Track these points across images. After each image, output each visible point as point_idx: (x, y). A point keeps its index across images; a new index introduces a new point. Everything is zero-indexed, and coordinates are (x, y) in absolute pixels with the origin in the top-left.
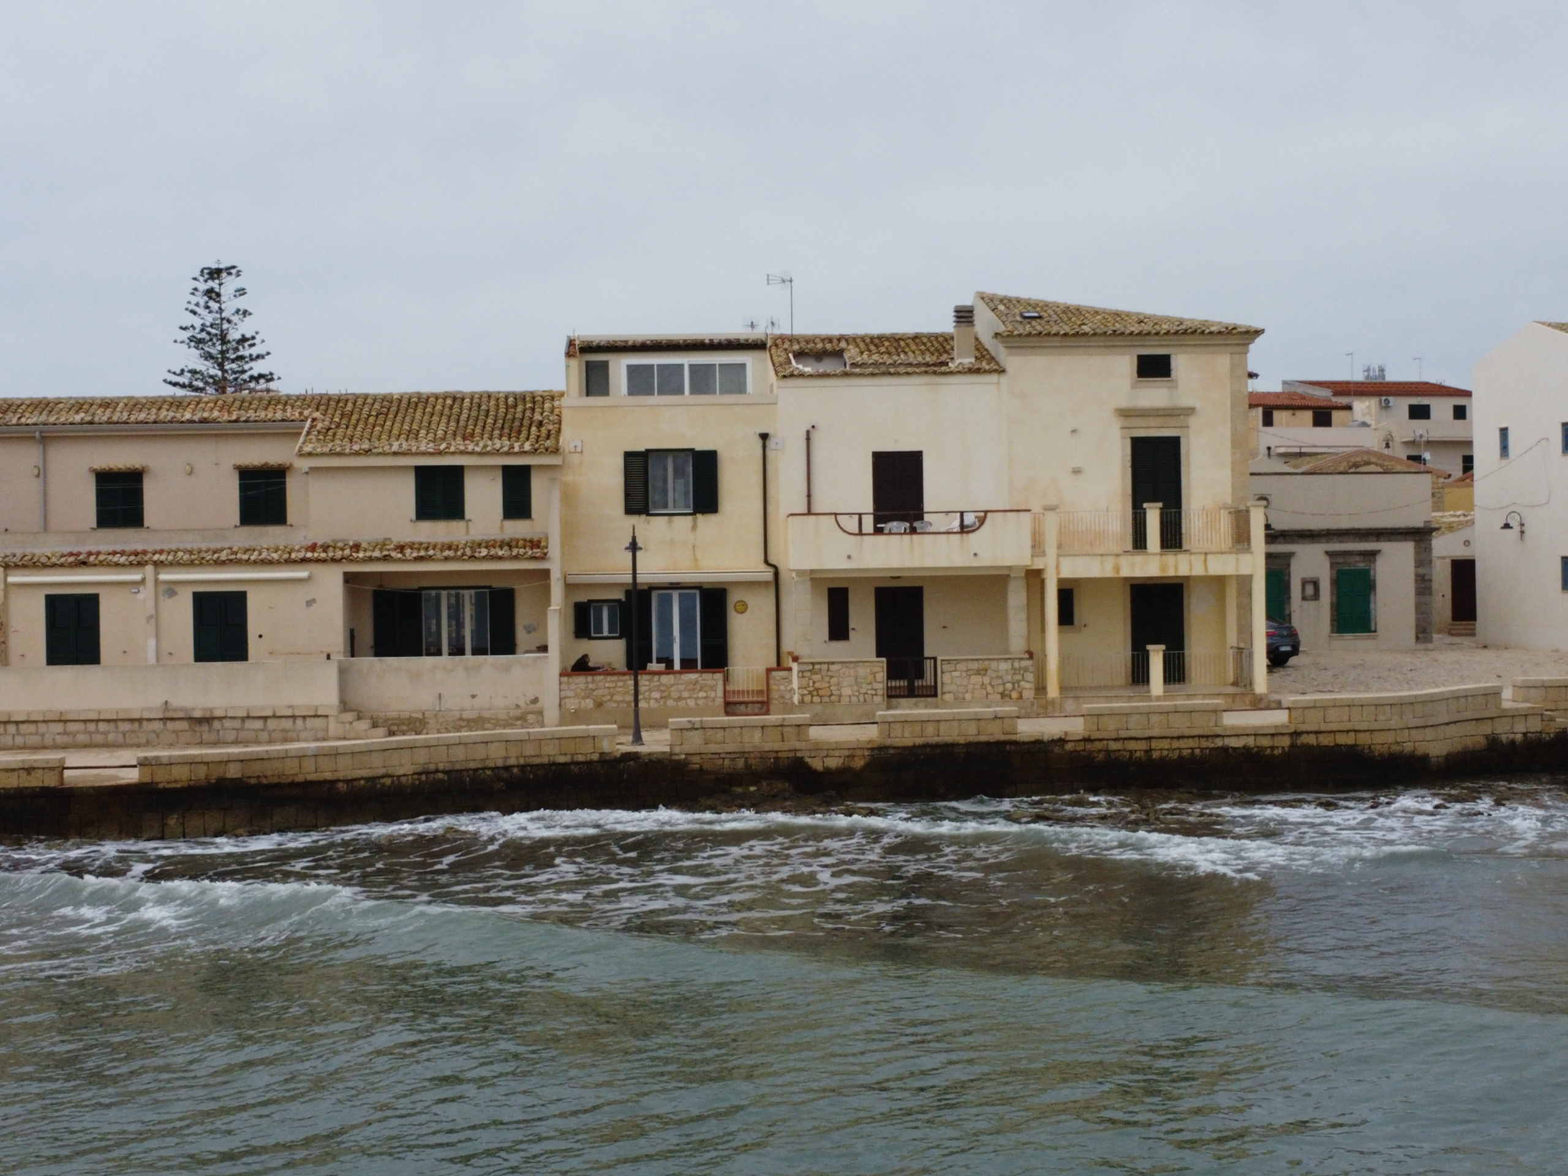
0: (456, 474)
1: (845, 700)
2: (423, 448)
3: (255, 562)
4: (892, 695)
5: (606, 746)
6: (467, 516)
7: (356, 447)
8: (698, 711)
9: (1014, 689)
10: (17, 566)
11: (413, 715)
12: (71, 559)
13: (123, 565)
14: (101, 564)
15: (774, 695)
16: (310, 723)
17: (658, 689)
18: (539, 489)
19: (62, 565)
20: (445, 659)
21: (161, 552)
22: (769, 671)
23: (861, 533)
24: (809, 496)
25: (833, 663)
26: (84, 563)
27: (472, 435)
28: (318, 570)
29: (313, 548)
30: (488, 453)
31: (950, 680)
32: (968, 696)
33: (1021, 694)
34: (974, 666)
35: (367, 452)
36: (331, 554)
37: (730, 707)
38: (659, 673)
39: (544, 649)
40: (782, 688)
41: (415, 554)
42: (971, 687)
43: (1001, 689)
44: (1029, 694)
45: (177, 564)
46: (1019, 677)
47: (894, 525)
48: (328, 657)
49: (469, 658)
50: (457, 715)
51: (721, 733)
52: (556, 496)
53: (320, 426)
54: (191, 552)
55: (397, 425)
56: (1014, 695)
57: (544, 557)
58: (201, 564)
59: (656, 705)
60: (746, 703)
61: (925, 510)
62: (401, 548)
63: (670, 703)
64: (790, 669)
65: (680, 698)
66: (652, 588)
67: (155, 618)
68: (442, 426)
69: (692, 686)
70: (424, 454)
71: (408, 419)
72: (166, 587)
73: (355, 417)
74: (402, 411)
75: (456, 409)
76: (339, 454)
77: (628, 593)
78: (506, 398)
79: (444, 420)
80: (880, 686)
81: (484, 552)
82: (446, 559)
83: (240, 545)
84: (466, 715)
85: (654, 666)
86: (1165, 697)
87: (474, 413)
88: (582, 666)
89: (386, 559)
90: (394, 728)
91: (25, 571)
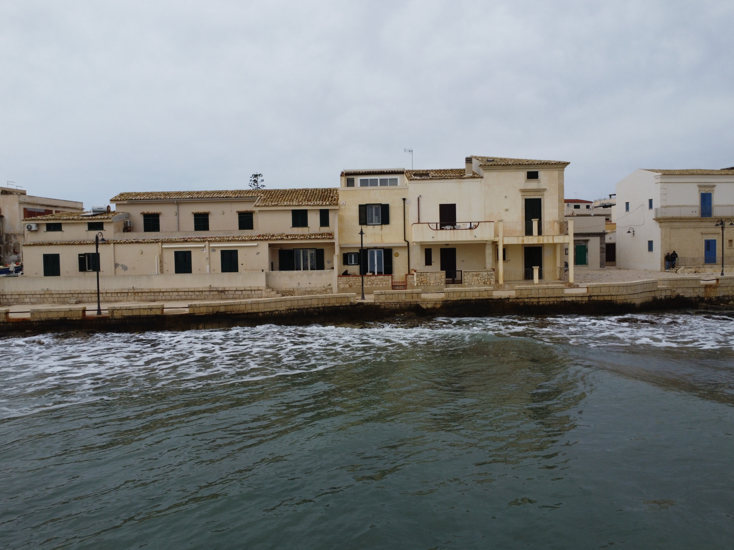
0: (305, 211)
1: (432, 285)
2: (294, 204)
3: (240, 240)
4: (447, 283)
5: (352, 300)
6: (308, 226)
7: (273, 204)
8: (383, 288)
9: (488, 281)
10: (165, 242)
11: (290, 290)
12: (183, 240)
13: (199, 242)
14: (192, 241)
15: (408, 283)
16: (257, 292)
17: (370, 281)
18: (332, 217)
19: (179, 242)
20: (301, 272)
21: (211, 238)
22: (406, 275)
23: (437, 229)
24: (419, 218)
25: (428, 272)
26: (186, 241)
27: (310, 200)
28: (260, 243)
29: (259, 236)
30: (315, 205)
31: (466, 278)
32: (473, 283)
33: (490, 282)
34: (475, 273)
35: (277, 205)
36: (264, 238)
37: (394, 287)
38: (370, 276)
39: (333, 268)
40: (411, 281)
41: (291, 238)
42: (473, 280)
43: (484, 281)
44: (493, 283)
45: (216, 241)
46: (490, 277)
47: (448, 227)
48: (263, 271)
49: (309, 271)
50: (304, 290)
51: (391, 296)
52: (337, 219)
53: (262, 198)
54: (221, 238)
55: (287, 198)
56: (488, 283)
57: (333, 238)
58: (223, 241)
59: (369, 286)
60: (399, 286)
61: (457, 221)
62: (287, 236)
63: (374, 286)
64: (413, 275)
65: (377, 284)
66: (368, 248)
67: (209, 258)
68: (301, 198)
69: (381, 280)
70: (295, 206)
71: (291, 196)
72: (212, 249)
73: (274, 195)
74: (289, 194)
75: (306, 193)
76: (267, 206)
77: (360, 250)
78: (322, 190)
79: (302, 196)
80: (443, 280)
81: (313, 237)
82: (301, 239)
83: (237, 235)
84: (307, 290)
85: (369, 274)
86: (539, 284)
87: (312, 194)
88: (346, 274)
89: (282, 239)
90: (284, 294)
91: (168, 244)
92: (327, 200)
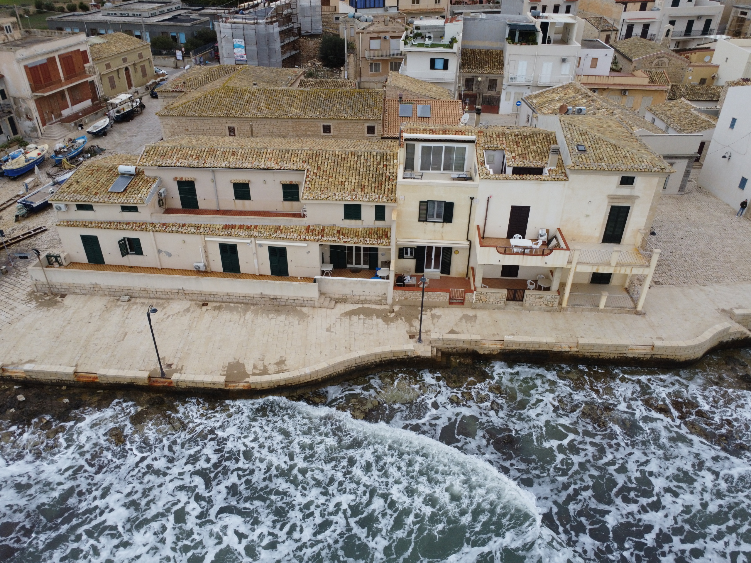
0: (359, 207)
1: (491, 303)
3: (288, 239)
4: (508, 300)
6: (362, 218)
7: (322, 196)
8: (439, 303)
9: (551, 303)
10: (208, 234)
11: (343, 297)
12: (226, 232)
13: (244, 237)
14: (236, 236)
15: (466, 299)
16: (309, 302)
17: (427, 295)
18: (388, 212)
19: (223, 235)
20: (355, 281)
21: (256, 228)
23: (505, 253)
24: (486, 220)
25: (488, 292)
26: (230, 235)
27: (364, 187)
28: (310, 246)
29: (308, 229)
30: (370, 201)
31: (529, 299)
33: (553, 305)
34: (538, 296)
35: (327, 199)
36: (314, 238)
37: (451, 301)
40: (469, 298)
41: (344, 240)
42: (536, 302)
43: (546, 303)
44: (556, 304)
45: (262, 238)
46: (554, 300)
50: (358, 298)
52: (394, 215)
53: (310, 176)
54: (267, 232)
55: (337, 177)
57: (389, 245)
58: (270, 239)
59: (426, 300)
60: (456, 299)
62: (339, 233)
63: (430, 300)
64: (473, 293)
65: (434, 299)
66: (426, 245)
68: (354, 179)
69: (438, 296)
70: (348, 200)
71: (341, 172)
72: (259, 245)
74: (339, 165)
76: (317, 200)
77: (418, 246)
79: (354, 173)
80: (504, 300)
81: (368, 241)
82: (355, 243)
83: (283, 225)
84: (361, 298)
89: (334, 241)
90: (338, 301)
91: (211, 236)
92: (383, 189)
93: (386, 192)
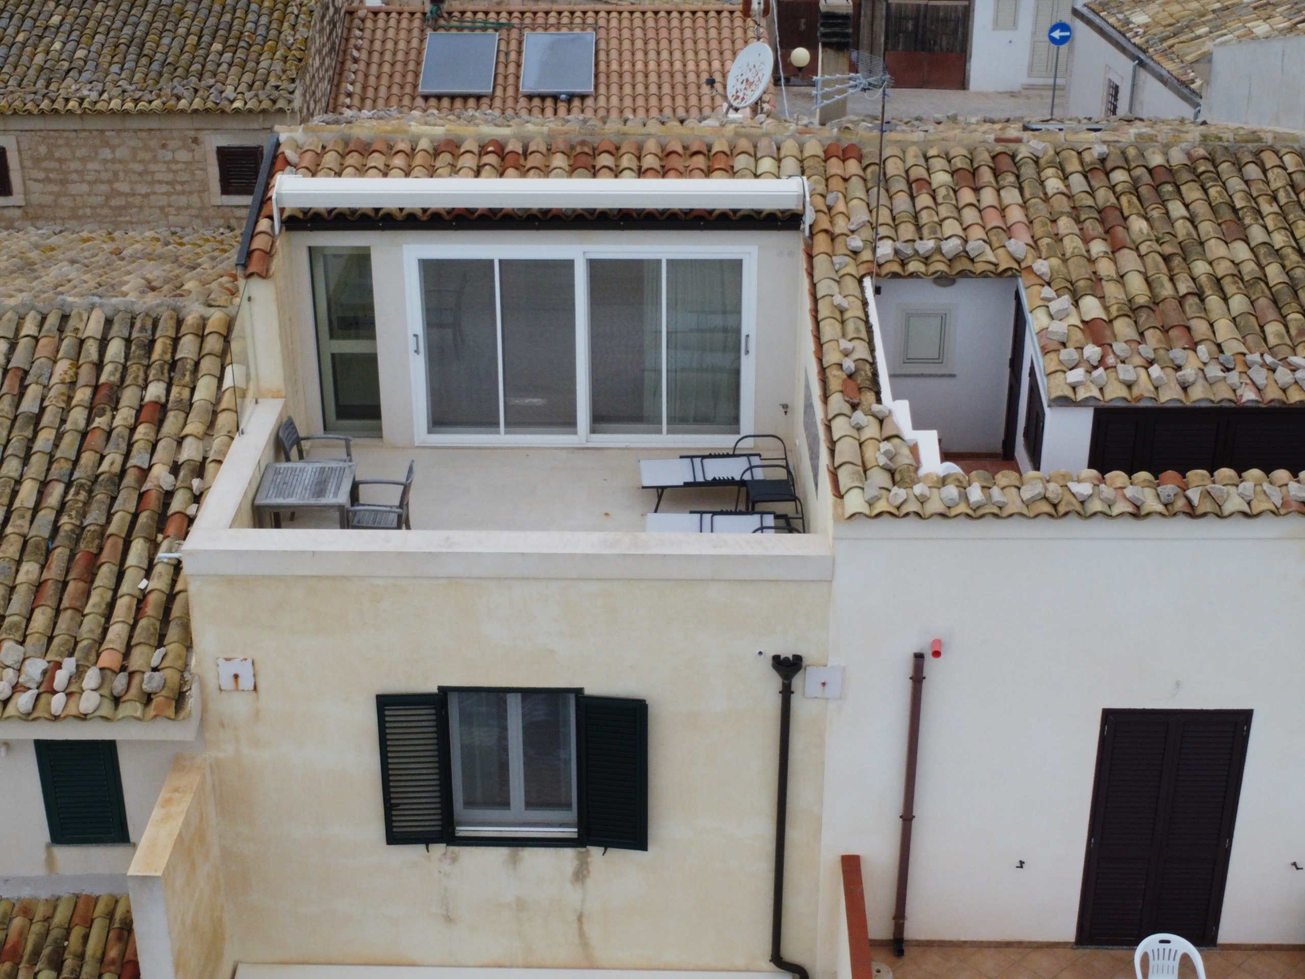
92: (98, 598)
93: (117, 631)
